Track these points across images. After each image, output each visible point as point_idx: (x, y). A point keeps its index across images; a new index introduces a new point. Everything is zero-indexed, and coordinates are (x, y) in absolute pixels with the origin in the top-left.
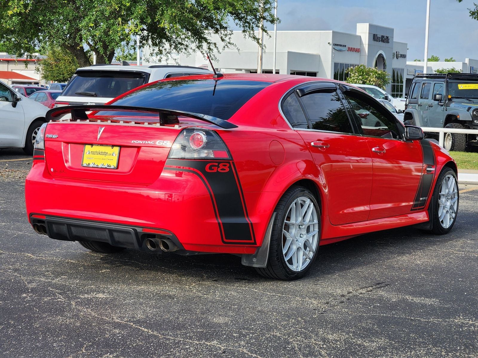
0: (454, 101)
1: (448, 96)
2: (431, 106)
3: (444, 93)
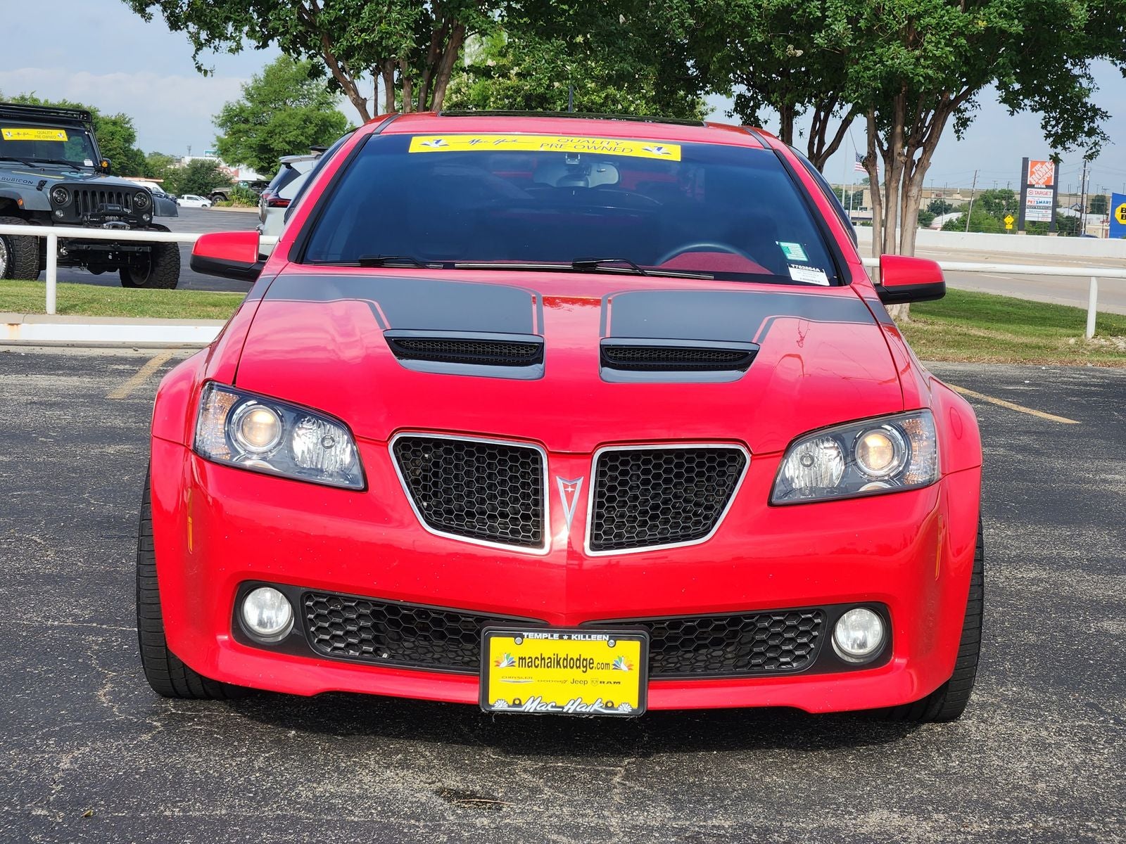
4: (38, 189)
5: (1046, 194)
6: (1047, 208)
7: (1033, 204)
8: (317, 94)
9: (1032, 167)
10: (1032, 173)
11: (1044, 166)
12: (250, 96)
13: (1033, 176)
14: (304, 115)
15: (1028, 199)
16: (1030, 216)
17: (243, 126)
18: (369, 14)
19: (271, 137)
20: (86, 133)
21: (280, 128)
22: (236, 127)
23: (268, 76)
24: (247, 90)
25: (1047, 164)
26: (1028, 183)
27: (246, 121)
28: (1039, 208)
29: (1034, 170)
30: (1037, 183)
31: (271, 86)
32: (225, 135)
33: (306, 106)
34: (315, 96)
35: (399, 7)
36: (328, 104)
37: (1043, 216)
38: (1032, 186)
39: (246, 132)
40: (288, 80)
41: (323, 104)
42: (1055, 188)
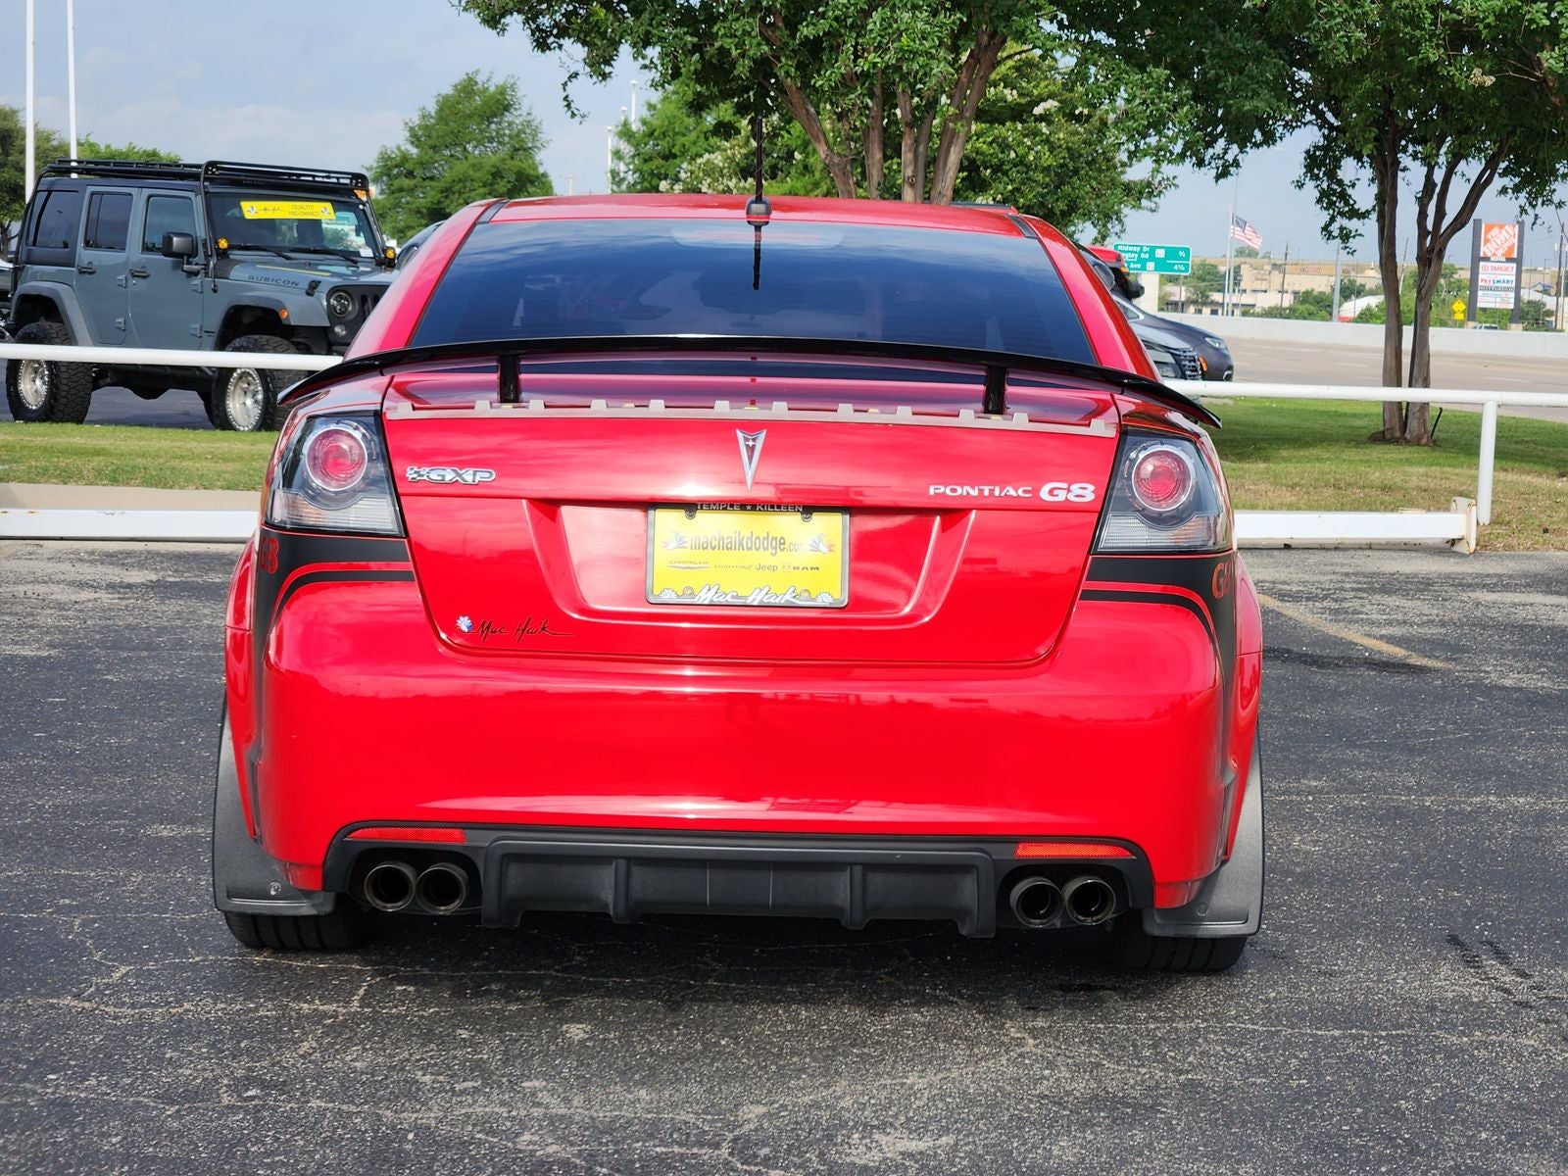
0: (238, 257)
1: (217, 243)
2: (140, 274)
3: (201, 231)
4: (308, 294)
5: (1507, 269)
6: (1507, 289)
7: (1488, 284)
8: (510, 136)
9: (1486, 233)
10: (1487, 241)
11: (1503, 231)
12: (415, 139)
13: (1488, 245)
14: (493, 166)
15: (1481, 277)
16: (1485, 300)
17: (406, 182)
18: (881, 25)
19: (446, 197)
20: (361, 207)
21: (461, 184)
22: (397, 183)
23: (441, 110)
24: (412, 129)
25: (1507, 227)
26: (1482, 255)
27: (410, 174)
28: (1497, 289)
29: (1489, 236)
30: (1494, 255)
31: (447, 125)
32: (380, 194)
33: (494, 153)
34: (507, 139)
35: (925, 14)
36: (525, 150)
37: (1503, 301)
38: (1487, 259)
39: (411, 191)
40: (470, 116)
41: (517, 150)
42: (1519, 261)
